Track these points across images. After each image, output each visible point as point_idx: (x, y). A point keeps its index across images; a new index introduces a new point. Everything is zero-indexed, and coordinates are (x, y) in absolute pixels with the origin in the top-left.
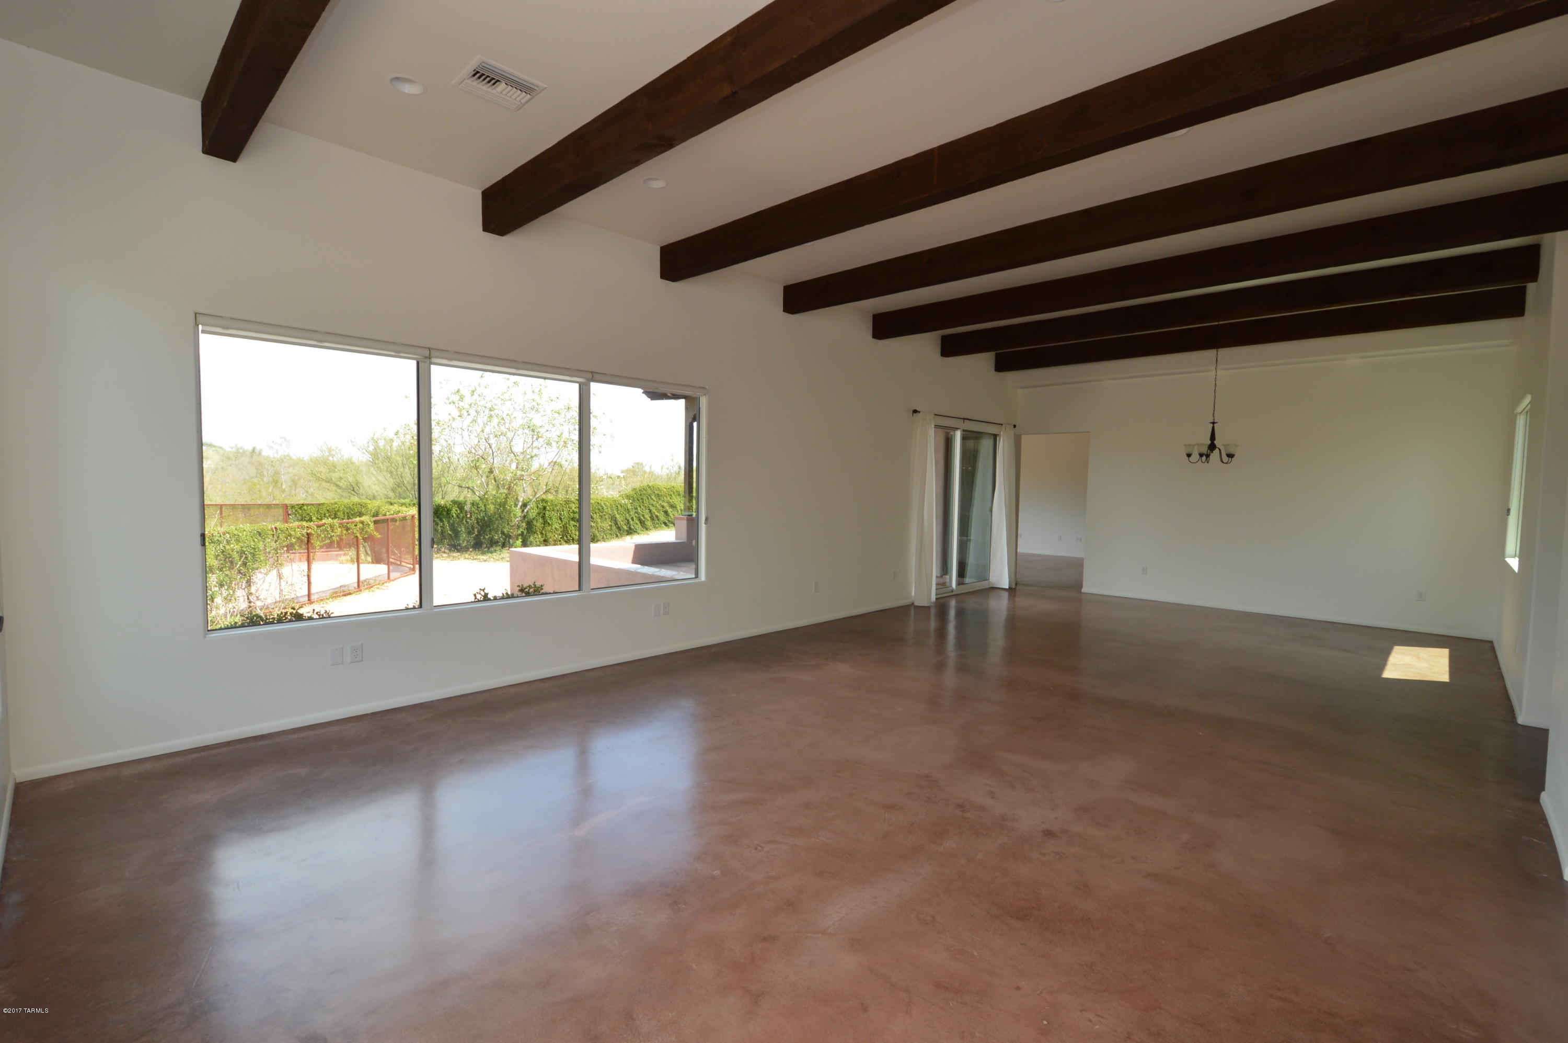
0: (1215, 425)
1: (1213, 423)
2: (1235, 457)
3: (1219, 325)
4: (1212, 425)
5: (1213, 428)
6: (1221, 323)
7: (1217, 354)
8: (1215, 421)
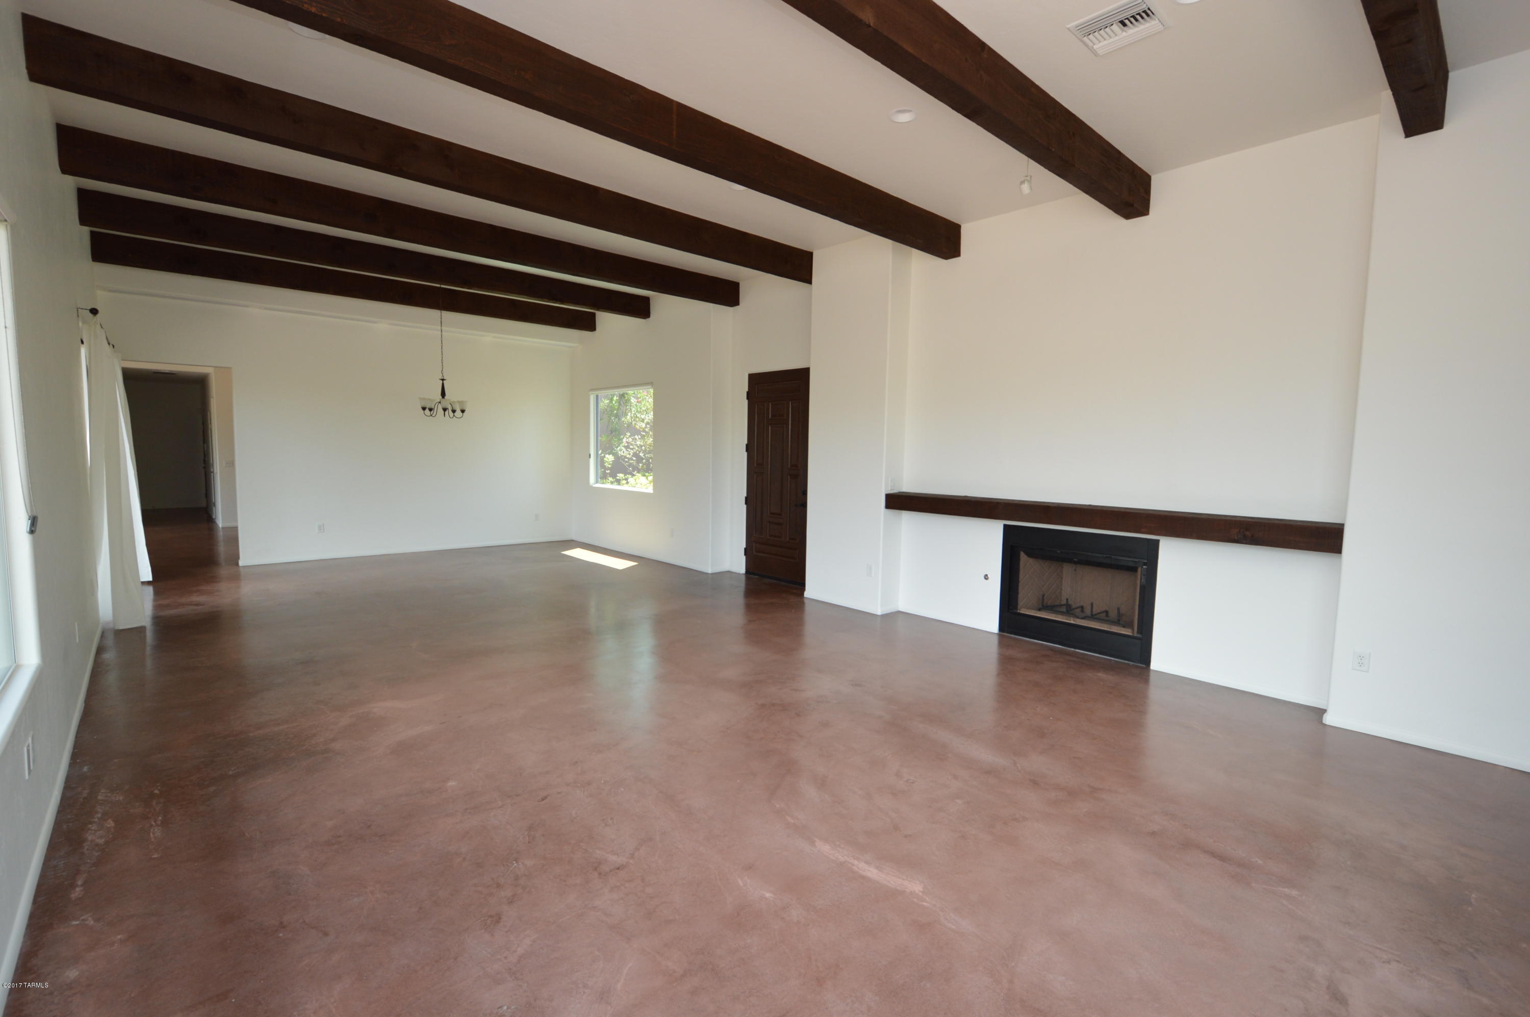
0: (444, 382)
1: (443, 380)
2: (466, 412)
3: (440, 288)
4: (441, 381)
5: (443, 384)
6: (442, 286)
7: (441, 315)
8: (445, 378)
